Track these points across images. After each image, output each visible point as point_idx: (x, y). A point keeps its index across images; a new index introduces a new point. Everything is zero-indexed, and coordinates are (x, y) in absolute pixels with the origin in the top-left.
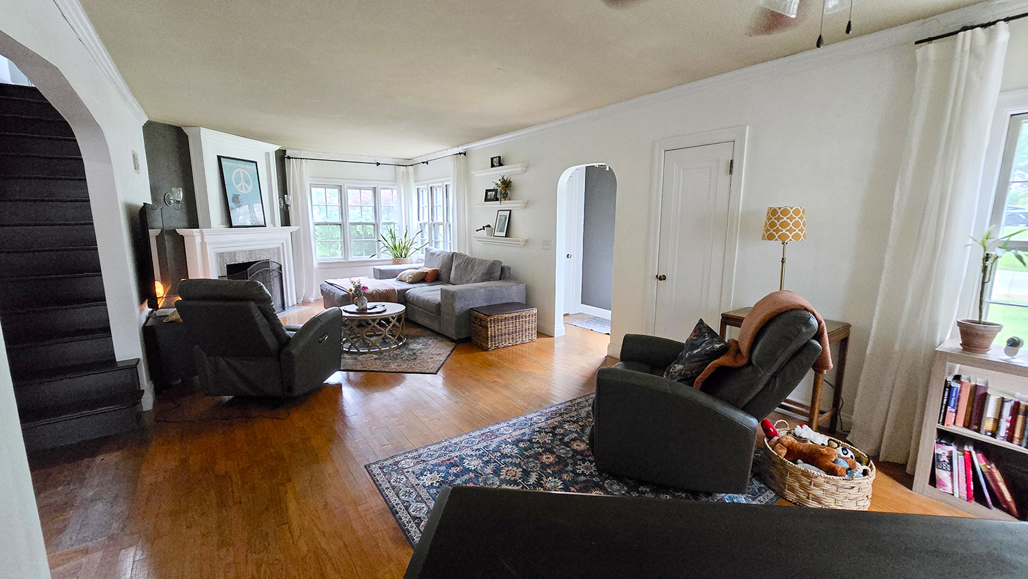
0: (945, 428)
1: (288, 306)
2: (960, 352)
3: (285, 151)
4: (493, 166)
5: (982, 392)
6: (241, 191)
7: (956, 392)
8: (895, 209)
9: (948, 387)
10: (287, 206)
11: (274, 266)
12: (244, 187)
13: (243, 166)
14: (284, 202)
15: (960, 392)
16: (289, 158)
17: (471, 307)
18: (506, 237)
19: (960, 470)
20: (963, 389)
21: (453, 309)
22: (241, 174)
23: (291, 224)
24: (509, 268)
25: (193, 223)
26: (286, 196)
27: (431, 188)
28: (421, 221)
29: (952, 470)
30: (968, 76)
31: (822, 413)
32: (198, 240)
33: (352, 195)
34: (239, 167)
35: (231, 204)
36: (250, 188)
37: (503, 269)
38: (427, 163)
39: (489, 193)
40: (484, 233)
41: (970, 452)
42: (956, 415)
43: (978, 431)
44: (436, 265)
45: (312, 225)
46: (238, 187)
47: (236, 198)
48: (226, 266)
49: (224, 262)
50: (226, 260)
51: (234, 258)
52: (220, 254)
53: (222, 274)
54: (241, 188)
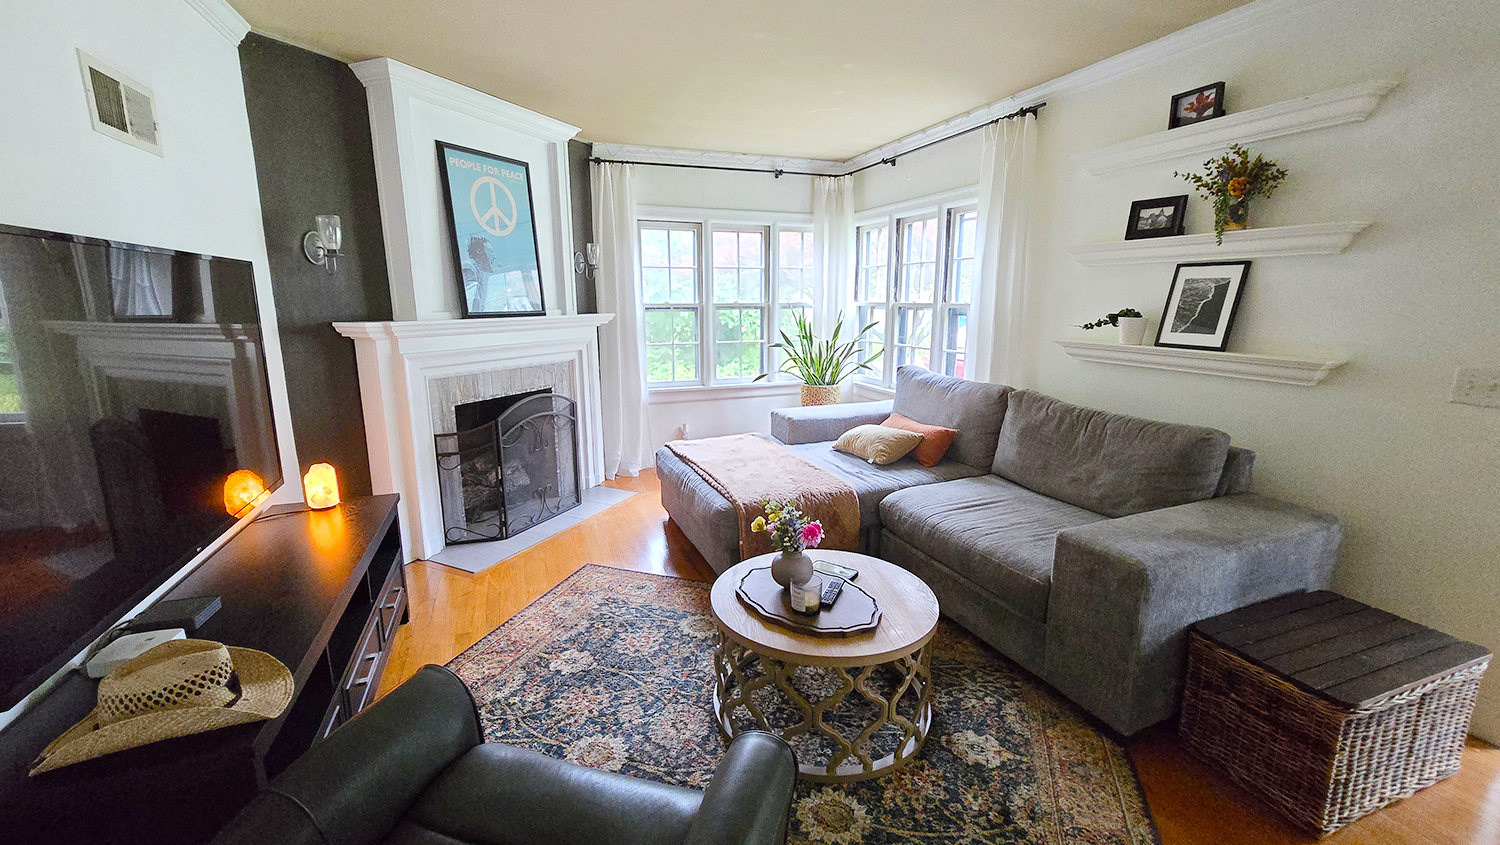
1: (587, 488)
3: (590, 147)
4: (1175, 122)
6: (490, 231)
10: (591, 268)
11: (559, 406)
12: (497, 220)
13: (496, 170)
14: (586, 261)
16: (598, 161)
17: (1192, 620)
18: (1223, 348)
21: (1133, 630)
22: (492, 189)
23: (599, 310)
24: (1250, 457)
25: (379, 308)
26: (589, 245)
27: (898, 221)
28: (861, 301)
32: (382, 348)
33: (722, 245)
34: (487, 174)
35: (466, 261)
36: (512, 225)
37: (1233, 457)
38: (893, 162)
39: (1145, 213)
40: (1116, 334)
44: (942, 418)
45: (639, 311)
46: (482, 221)
47: (477, 246)
48: (453, 409)
49: (448, 400)
50: (455, 395)
51: (474, 389)
52: (440, 382)
53: (444, 428)
54: (491, 223)
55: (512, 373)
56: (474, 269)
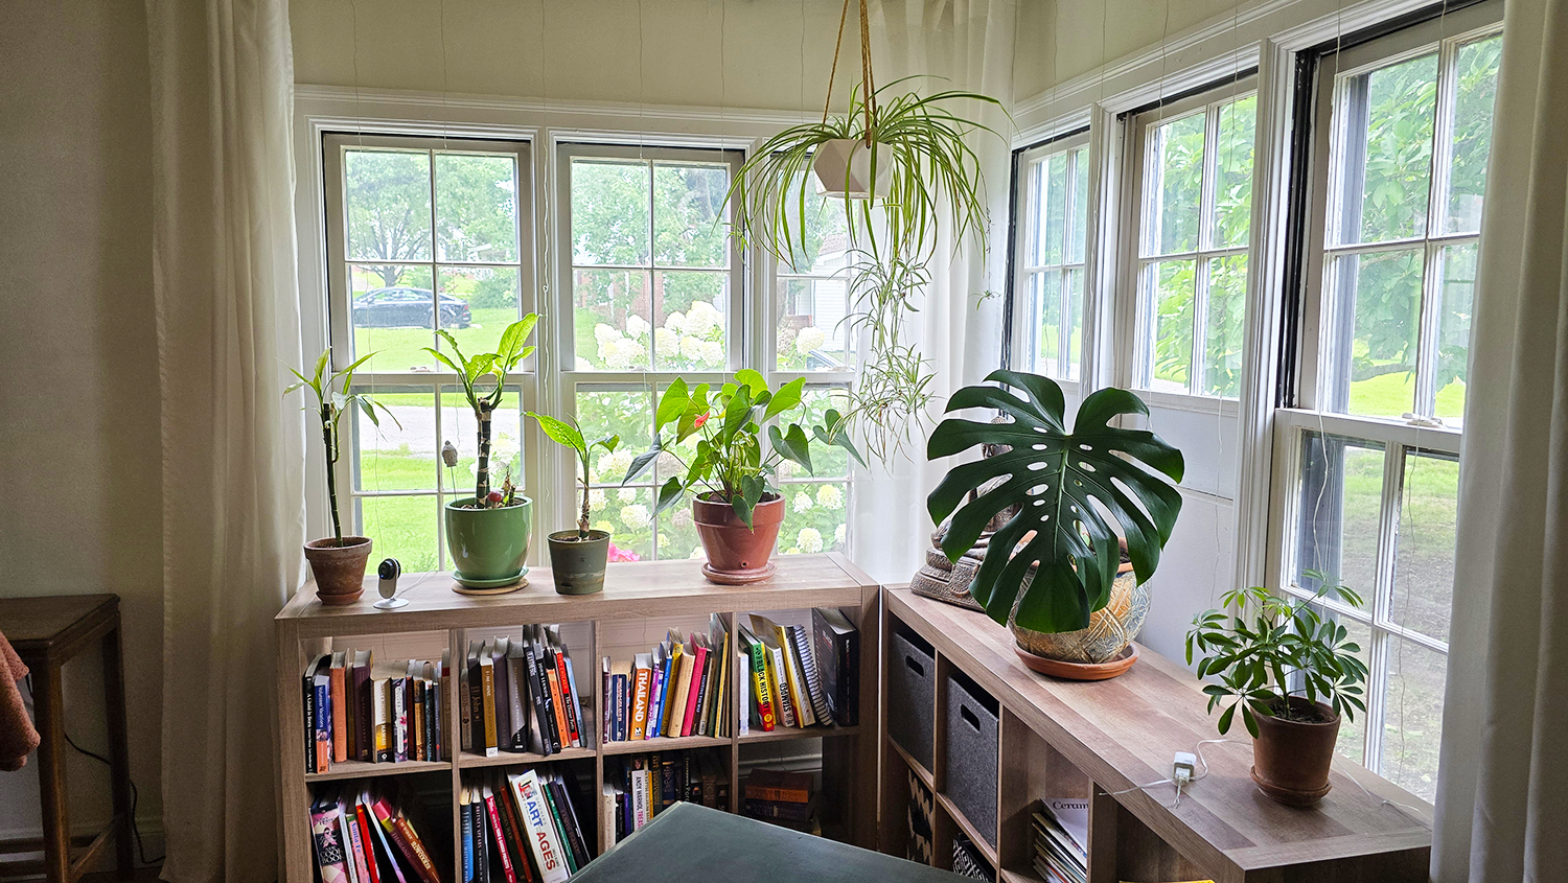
0: (321, 775)
2: (319, 611)
5: (361, 680)
7: (324, 695)
8: (159, 308)
9: (309, 688)
15: (331, 692)
19: (356, 849)
20: (335, 684)
29: (344, 860)
30: (236, 34)
31: (85, 841)
41: (364, 806)
42: (333, 741)
43: (369, 759)
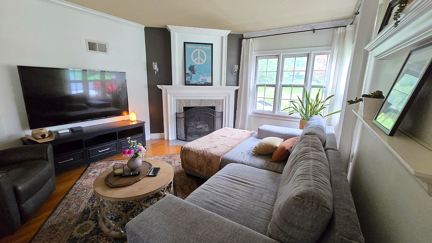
3: (243, 35)
6: (197, 63)
10: (236, 73)
11: (217, 110)
12: (199, 60)
13: (201, 47)
16: (244, 39)
22: (199, 52)
25: (169, 82)
26: (235, 65)
32: (164, 91)
34: (198, 48)
36: (204, 61)
46: (194, 61)
48: (182, 107)
49: (181, 105)
50: (183, 104)
51: (189, 103)
52: (179, 100)
53: (179, 111)
54: (197, 61)
55: (201, 100)
56: (190, 73)
